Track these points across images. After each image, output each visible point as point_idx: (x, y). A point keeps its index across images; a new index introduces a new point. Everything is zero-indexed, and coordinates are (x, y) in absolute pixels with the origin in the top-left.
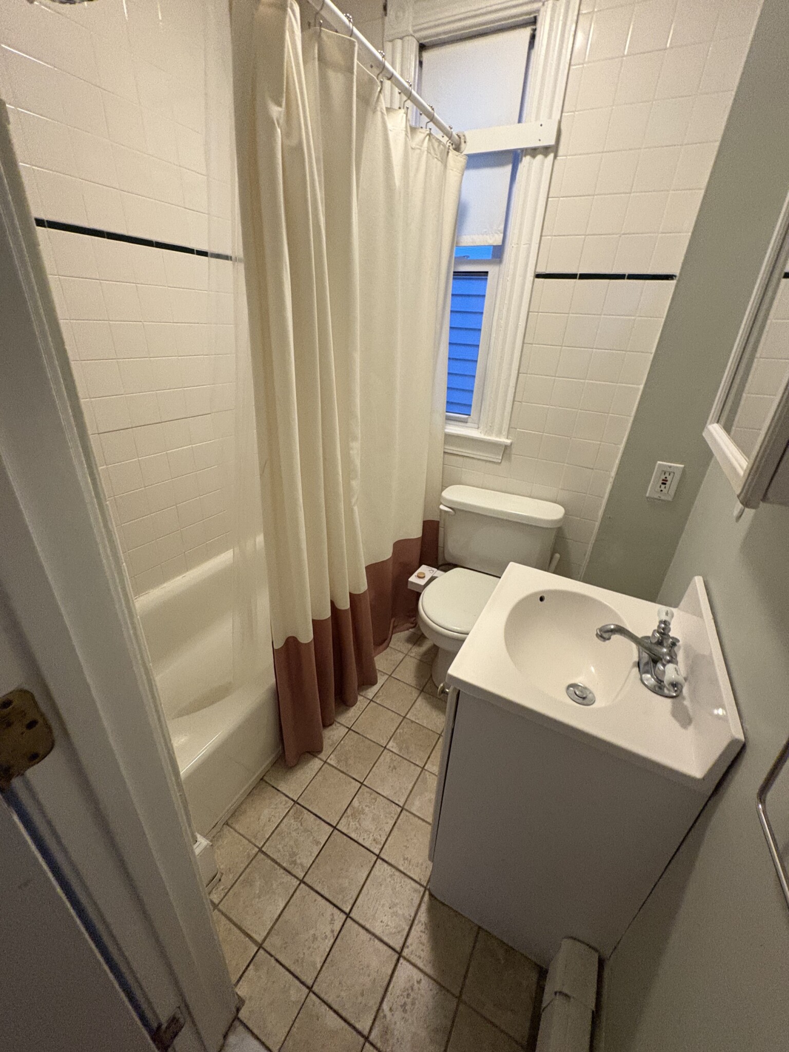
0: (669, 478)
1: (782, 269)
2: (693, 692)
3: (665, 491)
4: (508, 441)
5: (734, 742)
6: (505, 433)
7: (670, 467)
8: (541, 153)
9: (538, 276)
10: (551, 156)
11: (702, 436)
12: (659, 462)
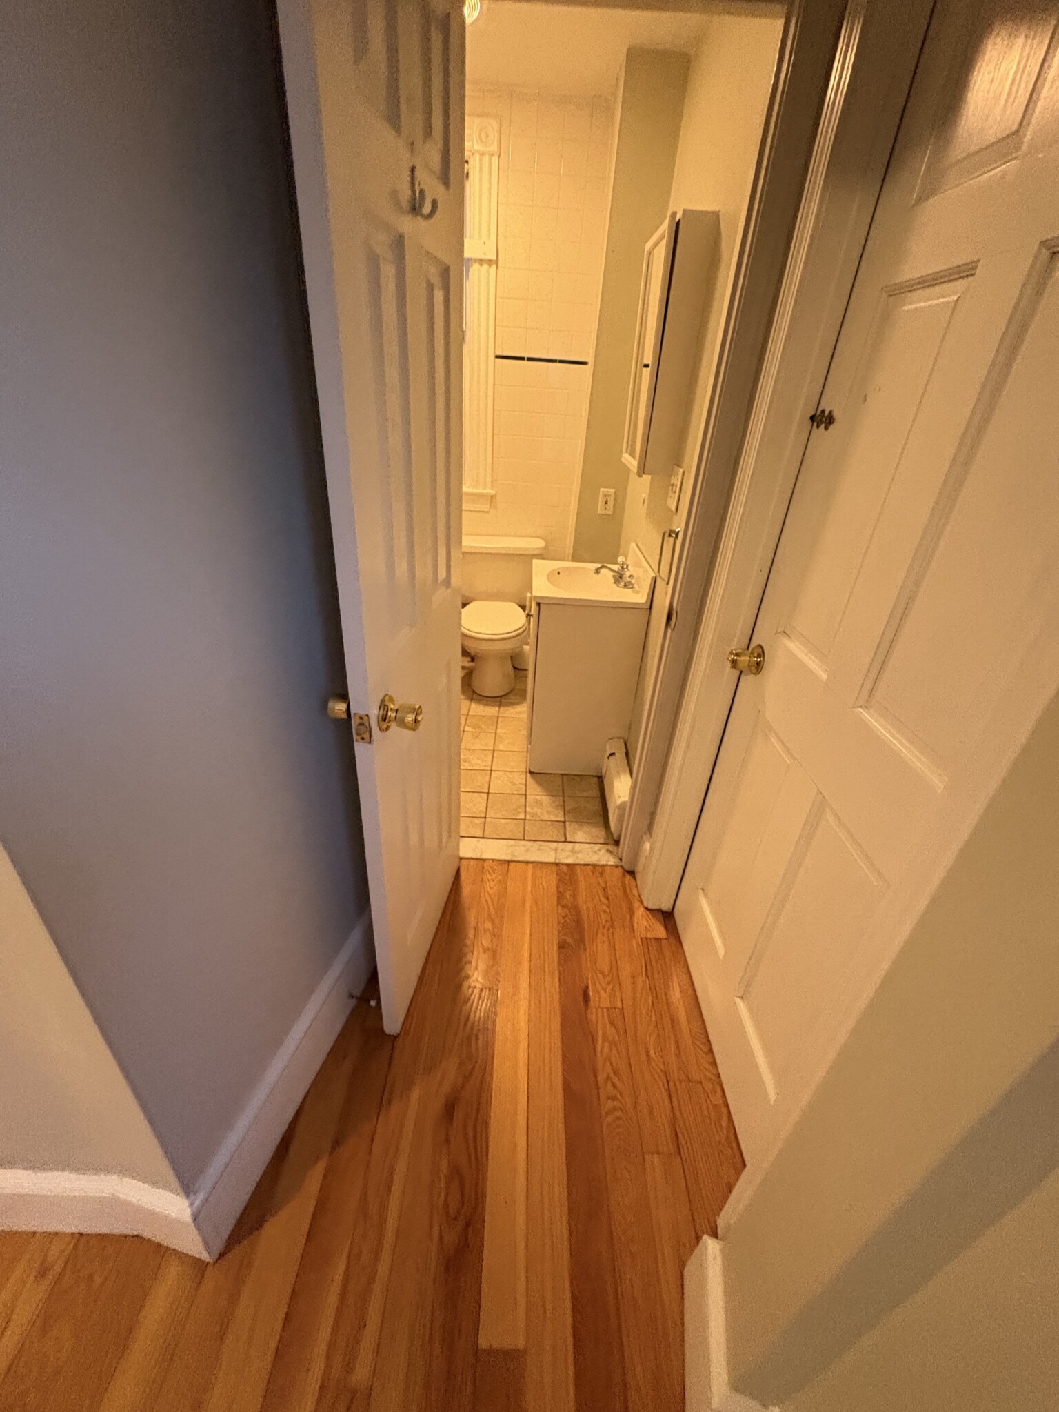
0: (609, 499)
1: (641, 363)
2: (638, 585)
3: (608, 508)
4: (493, 492)
5: (653, 577)
6: (489, 484)
7: (608, 492)
8: (486, 263)
9: (497, 357)
10: (494, 267)
11: (622, 462)
12: (602, 489)
